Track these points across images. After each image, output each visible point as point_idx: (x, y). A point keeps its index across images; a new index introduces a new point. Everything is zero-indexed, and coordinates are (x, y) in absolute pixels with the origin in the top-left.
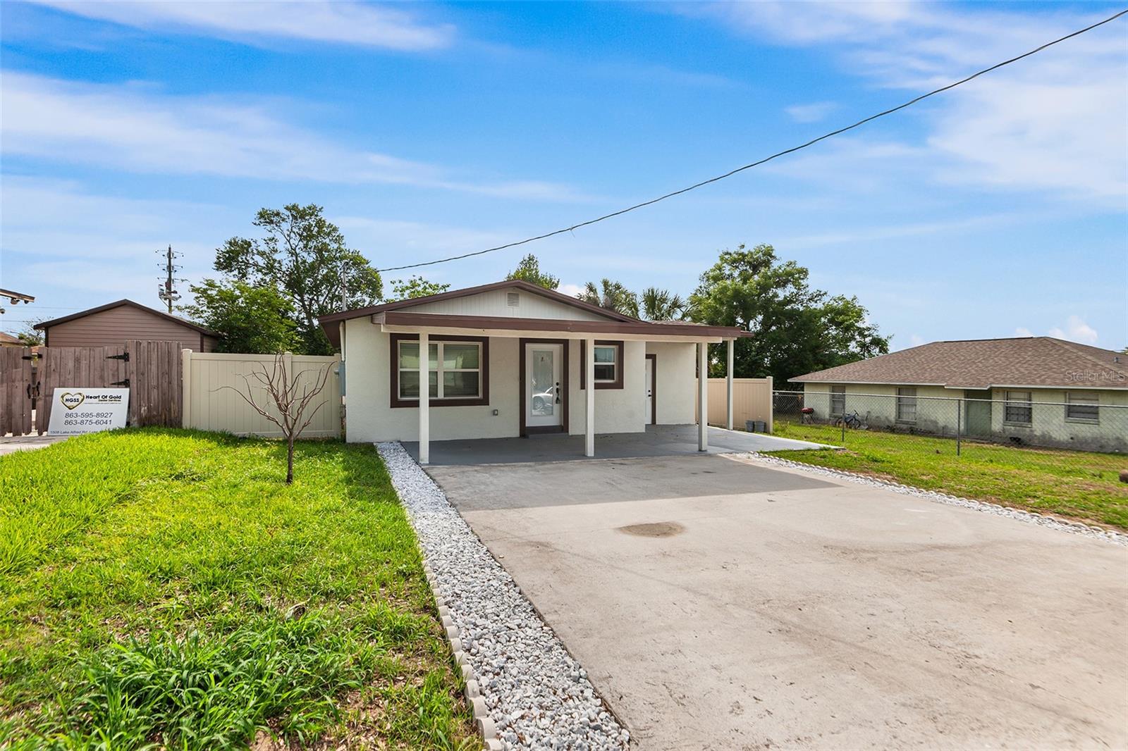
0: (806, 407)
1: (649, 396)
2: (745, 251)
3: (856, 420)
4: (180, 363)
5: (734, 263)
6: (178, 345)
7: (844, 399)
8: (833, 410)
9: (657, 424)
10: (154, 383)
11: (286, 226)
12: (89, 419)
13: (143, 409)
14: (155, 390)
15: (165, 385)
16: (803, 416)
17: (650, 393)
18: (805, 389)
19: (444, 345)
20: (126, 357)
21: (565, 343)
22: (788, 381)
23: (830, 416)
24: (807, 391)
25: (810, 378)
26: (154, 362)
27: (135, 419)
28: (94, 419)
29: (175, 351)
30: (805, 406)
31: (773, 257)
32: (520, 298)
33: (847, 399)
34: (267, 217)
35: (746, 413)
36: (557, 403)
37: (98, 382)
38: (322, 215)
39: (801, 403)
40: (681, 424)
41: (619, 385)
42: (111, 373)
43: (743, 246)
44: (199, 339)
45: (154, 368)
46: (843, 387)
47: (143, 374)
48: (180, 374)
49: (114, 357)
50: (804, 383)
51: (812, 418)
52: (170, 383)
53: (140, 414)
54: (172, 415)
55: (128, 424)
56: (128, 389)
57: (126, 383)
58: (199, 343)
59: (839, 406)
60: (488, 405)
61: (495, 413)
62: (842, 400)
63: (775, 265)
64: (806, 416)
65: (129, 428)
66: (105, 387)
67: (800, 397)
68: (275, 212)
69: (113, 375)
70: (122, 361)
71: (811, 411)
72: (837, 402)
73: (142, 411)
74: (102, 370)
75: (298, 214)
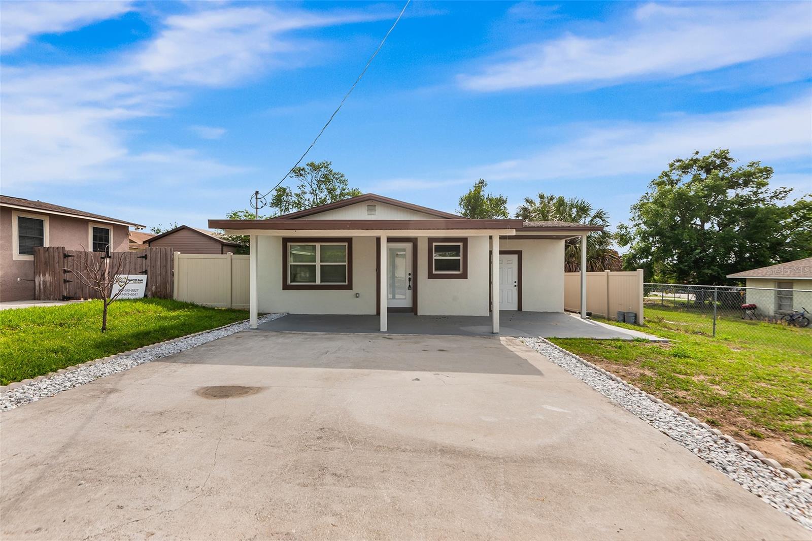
0: (749, 301)
1: (515, 286)
2: (700, 157)
3: (804, 318)
4: (172, 260)
5: (685, 168)
6: (171, 249)
7: (792, 295)
8: (780, 306)
9: (523, 310)
10: (159, 272)
11: (309, 177)
12: (128, 292)
13: (153, 287)
14: (160, 276)
15: (164, 273)
16: (745, 312)
17: (516, 284)
18: (747, 286)
19: (321, 246)
20: (145, 257)
21: (414, 241)
22: (728, 277)
23: (776, 312)
24: (748, 287)
25: (751, 274)
26: (159, 260)
27: (150, 293)
28: (130, 292)
29: (169, 252)
30: (747, 301)
31: (730, 159)
32: (377, 207)
33: (795, 296)
34: (298, 172)
35: (621, 305)
36: (409, 289)
37: (133, 271)
38: (330, 167)
39: (743, 300)
40: (549, 311)
41: (464, 276)
42: (139, 266)
43: (697, 153)
44: (221, 247)
45: (159, 263)
46: (790, 283)
47: (153, 267)
48: (172, 267)
49: (140, 257)
50: (745, 279)
51: (754, 314)
52: (166, 272)
53: (152, 291)
54: (168, 291)
55: (146, 296)
56: (146, 276)
57: (145, 272)
58: (221, 250)
59: (785, 302)
60: (352, 289)
61: (357, 295)
62: (790, 296)
63: (733, 166)
64: (748, 312)
65: (146, 299)
66: (136, 274)
67: (742, 293)
68: (302, 168)
69: (140, 267)
70: (144, 259)
71: (753, 307)
72: (783, 298)
73: (153, 289)
74: (136, 264)
75: (315, 168)
